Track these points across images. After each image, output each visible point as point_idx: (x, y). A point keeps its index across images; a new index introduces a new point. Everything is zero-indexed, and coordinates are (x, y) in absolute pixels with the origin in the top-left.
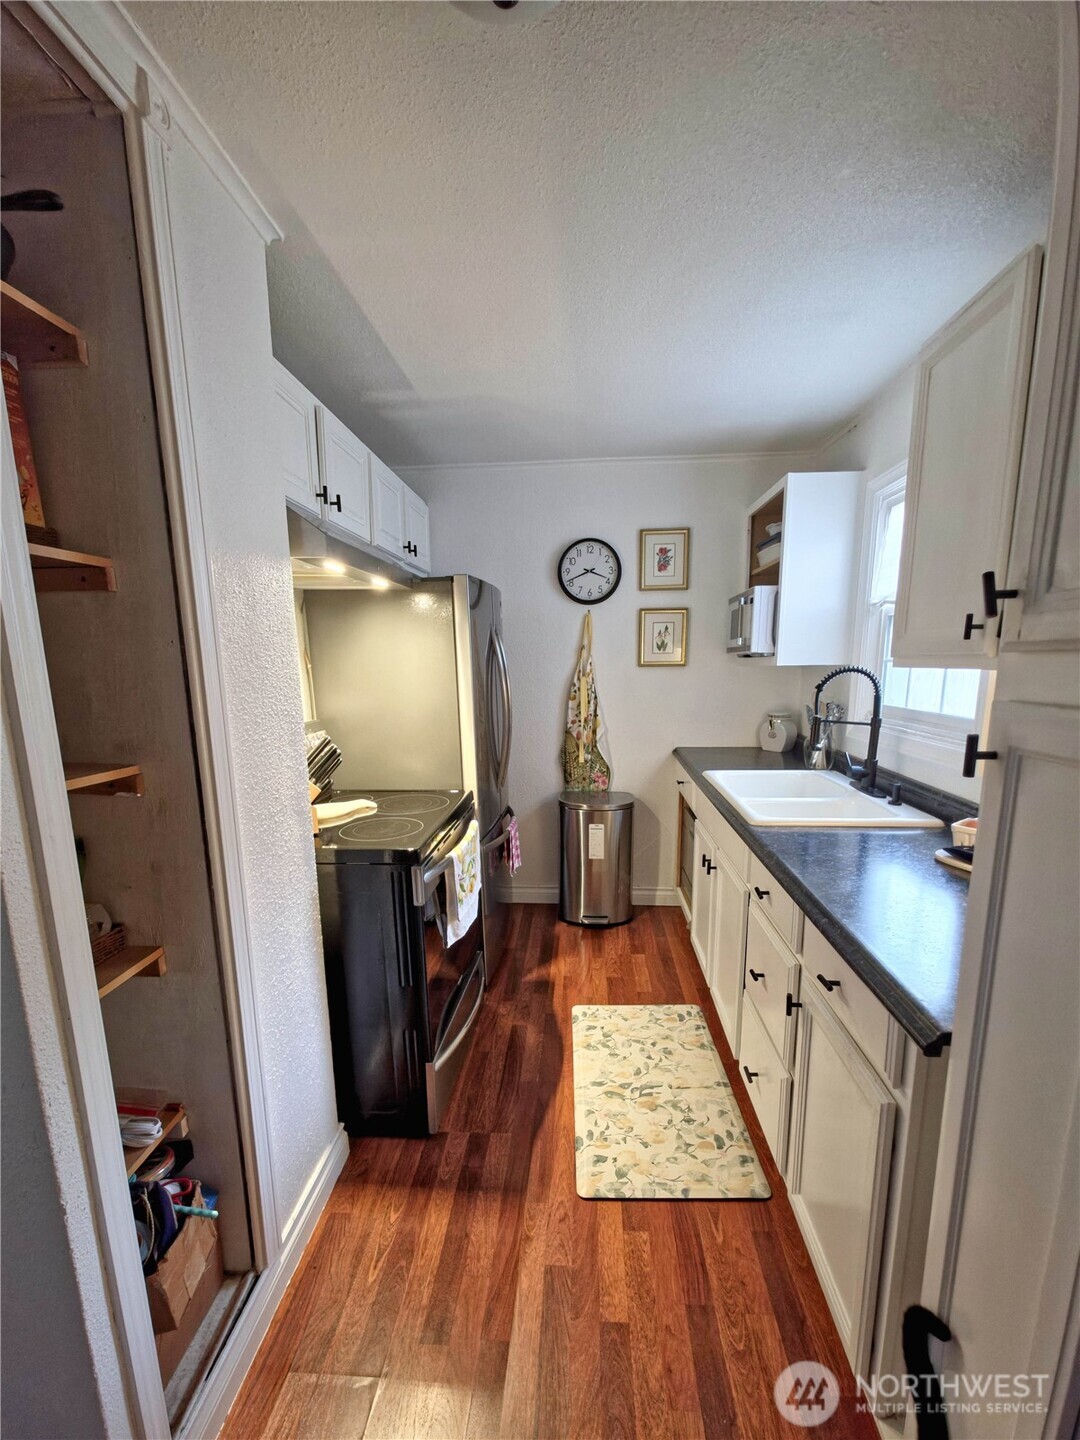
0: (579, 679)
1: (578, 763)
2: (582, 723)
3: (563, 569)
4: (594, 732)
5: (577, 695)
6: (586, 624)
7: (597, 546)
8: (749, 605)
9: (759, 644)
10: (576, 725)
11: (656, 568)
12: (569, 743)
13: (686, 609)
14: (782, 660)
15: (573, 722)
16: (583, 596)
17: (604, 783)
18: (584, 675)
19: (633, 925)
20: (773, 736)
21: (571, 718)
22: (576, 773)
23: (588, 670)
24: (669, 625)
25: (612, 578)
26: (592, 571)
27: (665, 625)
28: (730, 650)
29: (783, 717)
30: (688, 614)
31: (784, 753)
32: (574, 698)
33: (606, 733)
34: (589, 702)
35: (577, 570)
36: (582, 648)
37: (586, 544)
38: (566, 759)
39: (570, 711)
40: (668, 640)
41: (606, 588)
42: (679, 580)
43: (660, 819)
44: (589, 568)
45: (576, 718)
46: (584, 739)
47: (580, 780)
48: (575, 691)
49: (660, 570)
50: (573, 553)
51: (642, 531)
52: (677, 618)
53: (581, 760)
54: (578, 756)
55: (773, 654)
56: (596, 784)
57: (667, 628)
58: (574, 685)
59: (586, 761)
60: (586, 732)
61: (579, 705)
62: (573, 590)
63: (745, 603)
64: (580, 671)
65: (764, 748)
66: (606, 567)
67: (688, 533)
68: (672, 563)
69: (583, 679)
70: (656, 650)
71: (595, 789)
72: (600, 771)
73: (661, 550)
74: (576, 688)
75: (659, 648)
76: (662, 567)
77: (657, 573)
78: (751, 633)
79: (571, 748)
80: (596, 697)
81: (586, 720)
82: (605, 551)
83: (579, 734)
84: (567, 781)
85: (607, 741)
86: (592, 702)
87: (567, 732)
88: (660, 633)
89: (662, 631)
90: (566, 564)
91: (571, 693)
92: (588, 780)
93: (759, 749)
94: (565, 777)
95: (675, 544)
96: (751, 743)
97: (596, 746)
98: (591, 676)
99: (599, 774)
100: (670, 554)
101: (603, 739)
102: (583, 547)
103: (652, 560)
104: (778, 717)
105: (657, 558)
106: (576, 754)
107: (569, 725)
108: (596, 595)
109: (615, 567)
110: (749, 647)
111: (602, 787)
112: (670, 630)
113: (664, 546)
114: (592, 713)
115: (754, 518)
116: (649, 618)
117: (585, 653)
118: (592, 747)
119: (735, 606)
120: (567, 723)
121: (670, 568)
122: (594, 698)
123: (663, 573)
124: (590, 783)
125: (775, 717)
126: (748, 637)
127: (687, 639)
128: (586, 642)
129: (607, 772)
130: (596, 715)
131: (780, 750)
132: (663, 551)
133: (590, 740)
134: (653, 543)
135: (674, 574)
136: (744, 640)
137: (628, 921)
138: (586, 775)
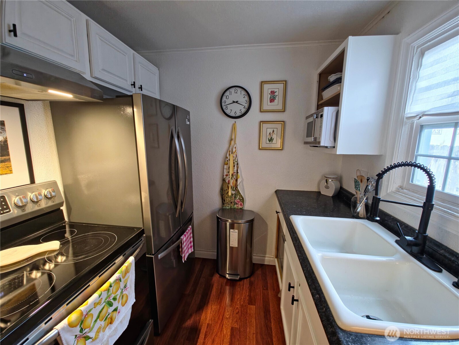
0: (229, 155)
1: (228, 195)
2: (231, 176)
3: (223, 101)
4: (237, 180)
5: (228, 162)
6: (234, 128)
7: (239, 90)
8: (319, 119)
9: (325, 140)
10: (228, 177)
11: (269, 101)
12: (224, 185)
13: (283, 122)
14: (341, 150)
15: (227, 175)
16: (232, 114)
17: (241, 205)
18: (232, 153)
19: (252, 279)
20: (327, 187)
21: (225, 173)
22: (227, 200)
23: (234, 151)
24: (275, 130)
25: (247, 106)
26: (237, 102)
27: (273, 129)
28: (306, 143)
29: (333, 178)
30: (284, 124)
31: (332, 197)
32: (227, 164)
33: (242, 181)
34: (234, 166)
35: (228, 101)
36: (231, 140)
37: (234, 88)
38: (223, 192)
39: (225, 170)
40: (274, 136)
41: (244, 111)
42: (280, 107)
43: (268, 223)
44: (235, 101)
45: (228, 173)
46: (231, 184)
47: (229, 203)
48: (228, 161)
49: (271, 102)
50: (227, 93)
51: (262, 82)
52: (279, 126)
53: (230, 194)
54: (228, 192)
55: (334, 147)
56: (237, 205)
57: (273, 131)
58: (227, 158)
59: (232, 195)
60: (232, 181)
61: (229, 168)
62: (228, 112)
63: (317, 117)
64: (230, 151)
65: (322, 193)
66: (243, 100)
67: (285, 83)
68: (277, 98)
69: (231, 155)
70: (268, 142)
71: (237, 208)
72: (240, 199)
73: (272, 92)
74: (228, 159)
75: (270, 141)
76: (272, 100)
77: (269, 103)
78: (320, 135)
79: (226, 188)
80: (238, 164)
81: (232, 175)
82: (243, 92)
83: (229, 181)
84: (223, 204)
85: (243, 185)
86: (236, 166)
87: (224, 180)
88: (270, 133)
89: (271, 133)
90: (224, 99)
91: (226, 162)
92: (233, 203)
93: (319, 193)
94: (223, 202)
95: (279, 88)
96: (315, 189)
97: (237, 187)
98: (235, 154)
99: (239, 201)
100: (276, 94)
101: (241, 184)
102: (232, 90)
103: (267, 96)
104: (330, 178)
105: (269, 96)
106: (227, 191)
107: (225, 177)
108: (238, 114)
109: (248, 100)
110: (319, 143)
111: (240, 207)
112: (275, 132)
113: (273, 90)
114: (236, 172)
115: (320, 75)
116: (265, 126)
117: (233, 142)
118: (235, 188)
119: (311, 120)
120: (223, 176)
121: (276, 101)
122: (236, 164)
123: (272, 104)
124: (235, 205)
125: (329, 178)
126: (318, 137)
127: (283, 136)
128: (233, 137)
129: (242, 200)
130: (237, 173)
131: (331, 195)
132: (273, 92)
133: (234, 184)
134: (267, 88)
135: (277, 104)
136: (315, 139)
137: (249, 277)
138: (232, 201)
